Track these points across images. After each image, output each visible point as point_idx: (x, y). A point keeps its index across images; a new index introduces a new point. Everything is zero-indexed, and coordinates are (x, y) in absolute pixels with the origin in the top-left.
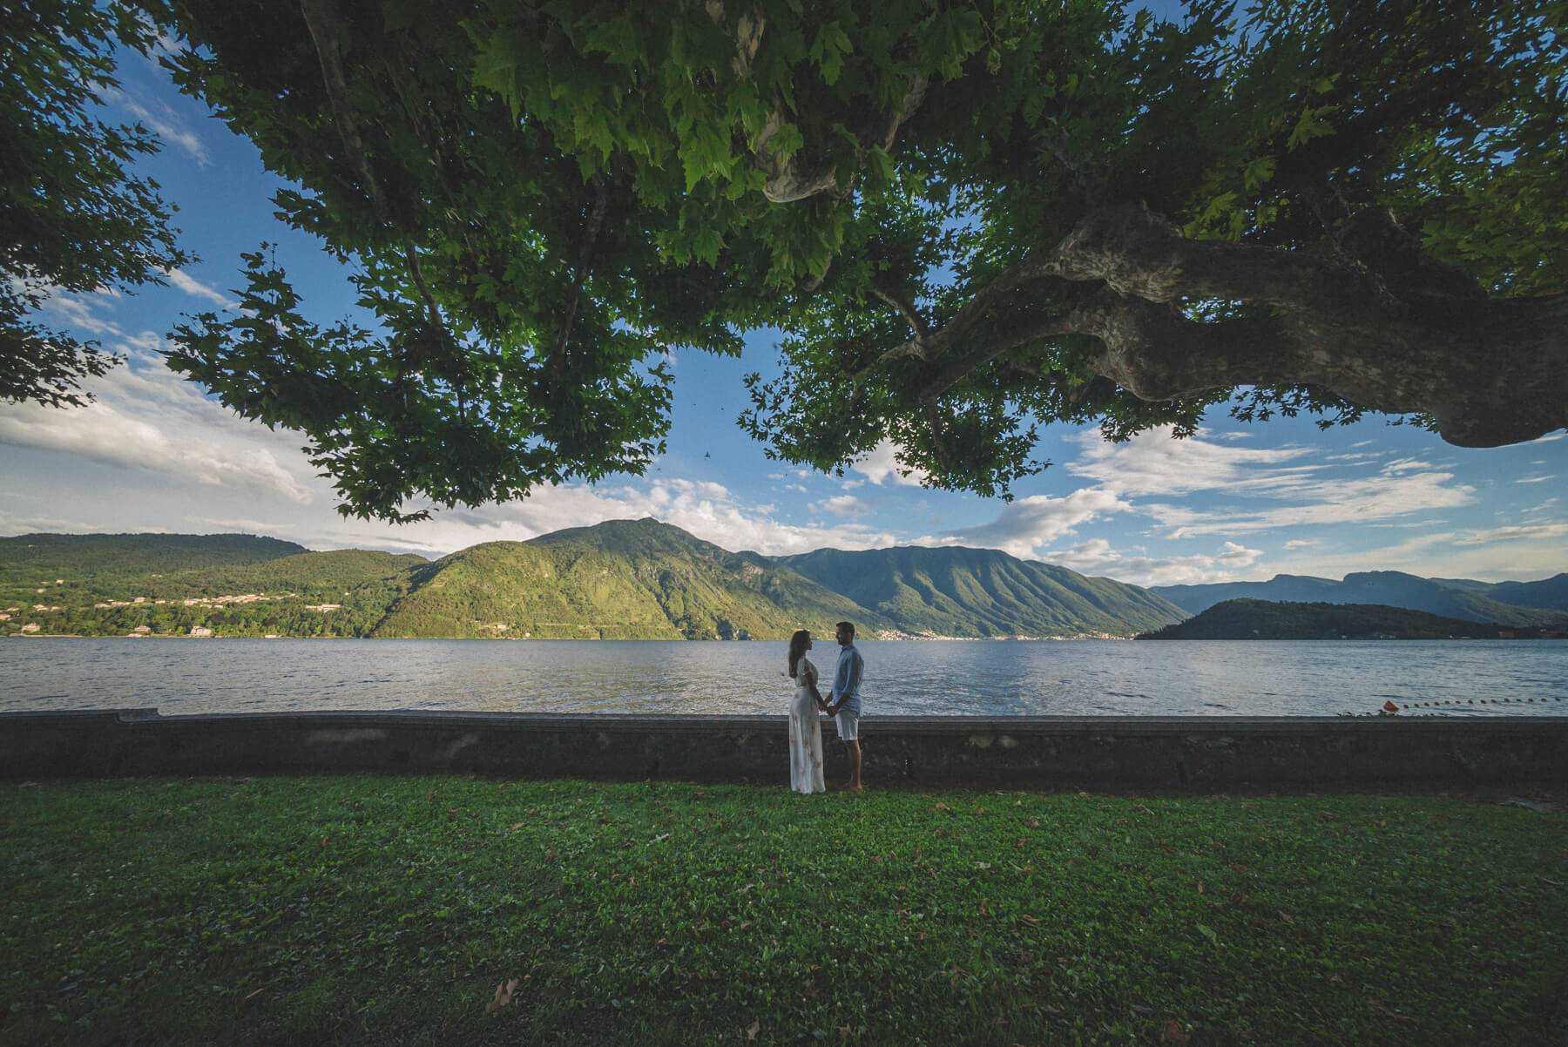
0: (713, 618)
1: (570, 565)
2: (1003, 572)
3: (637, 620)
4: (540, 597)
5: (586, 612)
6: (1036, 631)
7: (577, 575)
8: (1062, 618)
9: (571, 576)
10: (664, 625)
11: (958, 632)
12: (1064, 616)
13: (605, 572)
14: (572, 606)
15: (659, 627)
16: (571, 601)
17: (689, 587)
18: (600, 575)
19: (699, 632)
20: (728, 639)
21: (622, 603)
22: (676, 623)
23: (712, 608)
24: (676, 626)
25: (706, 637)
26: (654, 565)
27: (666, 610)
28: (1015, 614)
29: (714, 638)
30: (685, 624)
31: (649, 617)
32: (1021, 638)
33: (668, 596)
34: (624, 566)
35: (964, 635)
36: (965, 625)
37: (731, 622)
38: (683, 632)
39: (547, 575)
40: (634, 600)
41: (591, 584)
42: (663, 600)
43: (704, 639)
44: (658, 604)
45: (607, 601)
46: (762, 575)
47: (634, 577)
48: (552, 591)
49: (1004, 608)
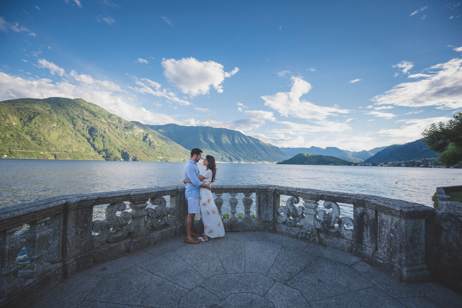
0: (119, 151)
1: (30, 119)
2: (239, 139)
3: (77, 150)
4: (11, 136)
5: (44, 145)
6: (247, 161)
7: (36, 125)
8: (255, 156)
9: (32, 125)
10: (93, 153)
11: (222, 160)
13: (55, 125)
14: (35, 142)
15: (90, 154)
16: (34, 139)
17: (106, 136)
18: (52, 126)
19: (112, 157)
20: (127, 160)
21: (67, 141)
22: (99, 152)
23: (118, 146)
24: (99, 154)
25: (116, 159)
26: (85, 123)
27: (93, 146)
28: (241, 154)
29: (120, 160)
30: (104, 153)
31: (84, 149)
32: (242, 163)
33: (94, 140)
34: (66, 123)
35: (224, 161)
36: (224, 158)
37: (128, 153)
38: (103, 157)
39: (14, 124)
40: (74, 140)
41: (46, 131)
42: (91, 141)
43: (114, 160)
44: (88, 143)
45: (58, 140)
46: (144, 133)
47: (73, 128)
48: (20, 133)
49: (238, 152)
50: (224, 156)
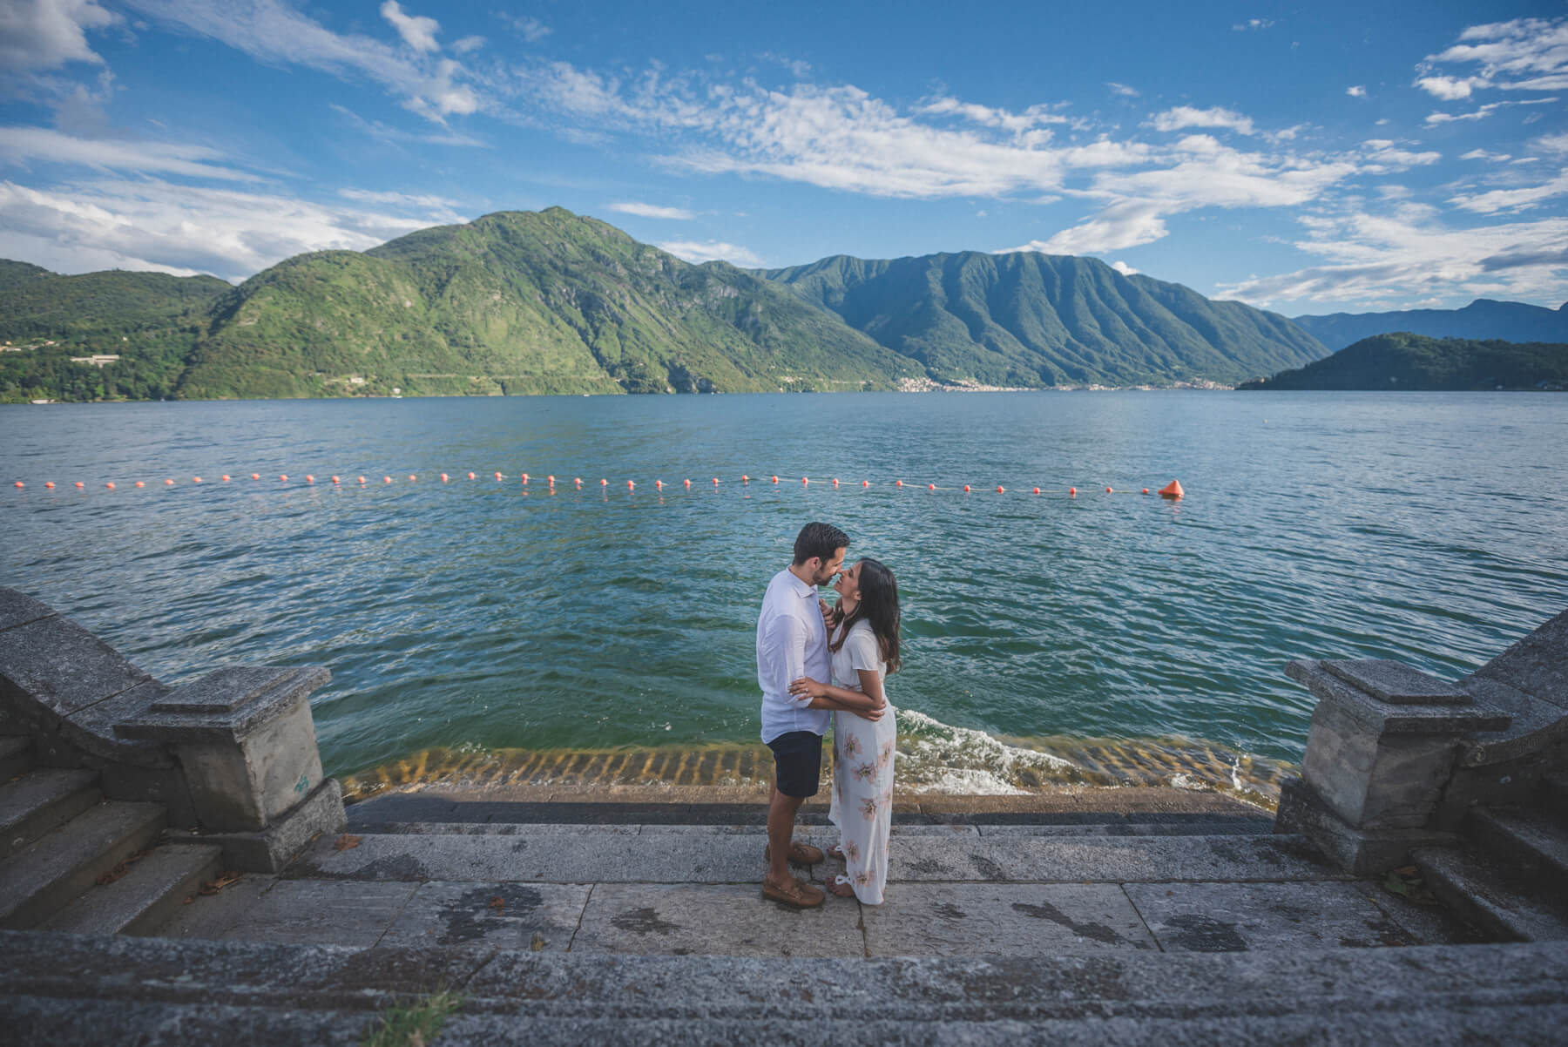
0: (663, 364)
1: (441, 286)
3: (553, 367)
4: (405, 337)
5: (477, 358)
6: (1118, 379)
7: (455, 303)
8: (1159, 360)
9: (445, 303)
10: (595, 374)
11: (1010, 380)
12: (1163, 358)
13: (497, 297)
14: (455, 349)
15: (587, 376)
16: (453, 343)
17: (626, 318)
18: (490, 302)
19: (646, 382)
20: (686, 392)
21: (528, 342)
22: (612, 371)
23: (660, 349)
24: (612, 375)
25: (655, 388)
26: (571, 285)
27: (596, 353)
28: (1096, 355)
29: (665, 391)
30: (624, 373)
31: (571, 363)
32: (1095, 387)
33: (596, 332)
34: (527, 288)
35: (1018, 384)
36: (1021, 369)
37: (688, 368)
38: (622, 383)
39: (408, 304)
40: (546, 338)
41: (478, 316)
42: (591, 339)
43: (651, 392)
44: (583, 345)
45: (507, 340)
46: (737, 299)
47: (543, 304)
48: (422, 328)
49: (1083, 346)
50: (1022, 366)
